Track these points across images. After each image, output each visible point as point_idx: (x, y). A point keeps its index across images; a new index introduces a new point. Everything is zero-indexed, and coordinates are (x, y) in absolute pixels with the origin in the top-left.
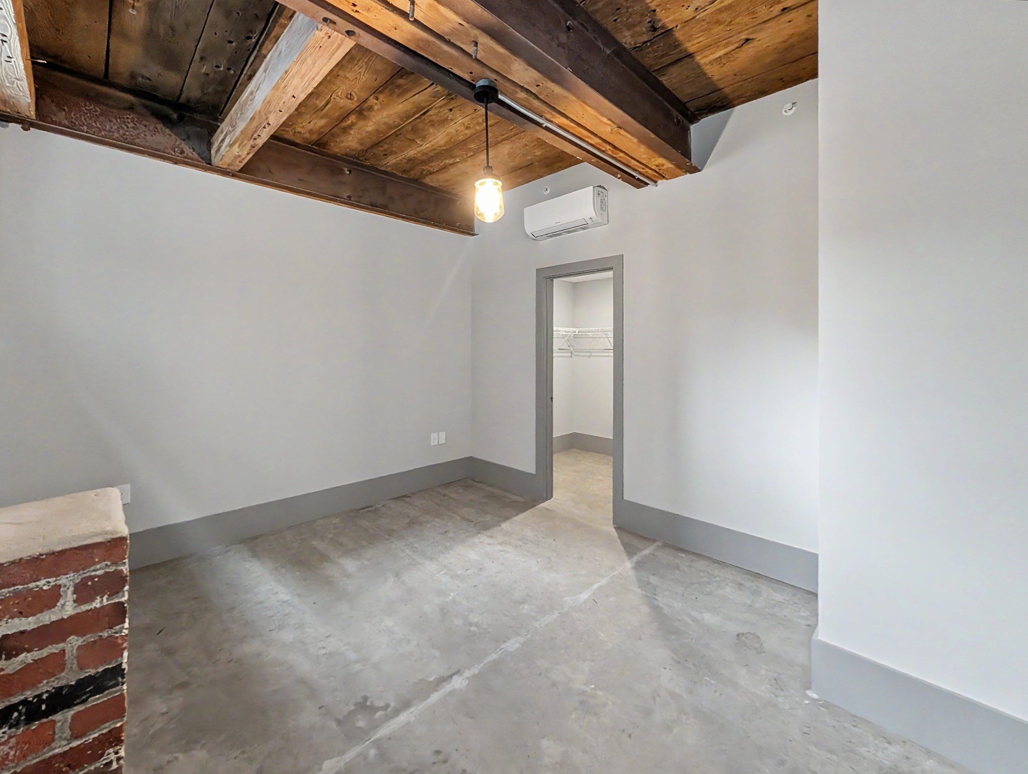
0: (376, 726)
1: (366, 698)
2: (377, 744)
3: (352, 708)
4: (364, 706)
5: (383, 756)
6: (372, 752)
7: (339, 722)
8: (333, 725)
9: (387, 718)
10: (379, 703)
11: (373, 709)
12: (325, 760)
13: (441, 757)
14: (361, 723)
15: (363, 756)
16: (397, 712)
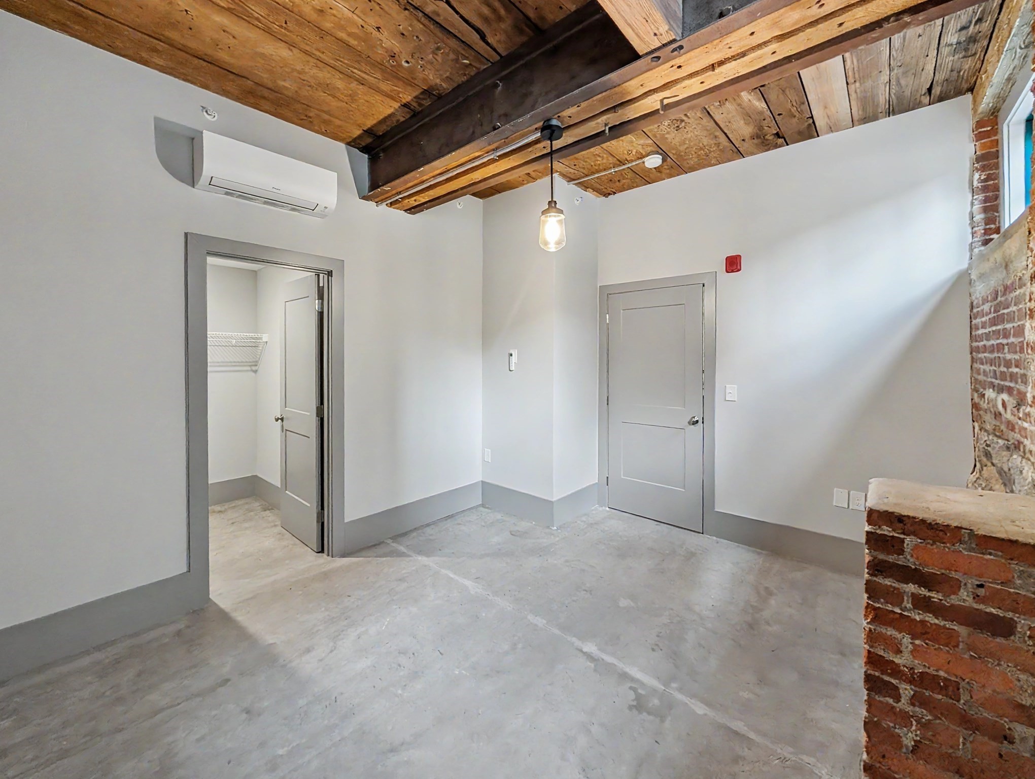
0: (654, 691)
1: (631, 708)
2: (666, 684)
3: (645, 714)
4: (639, 705)
5: (673, 678)
6: (674, 685)
7: (663, 720)
8: (667, 724)
9: (642, 684)
10: (632, 695)
11: (638, 697)
12: (699, 715)
13: (655, 648)
14: (656, 702)
15: (680, 690)
16: (633, 679)
